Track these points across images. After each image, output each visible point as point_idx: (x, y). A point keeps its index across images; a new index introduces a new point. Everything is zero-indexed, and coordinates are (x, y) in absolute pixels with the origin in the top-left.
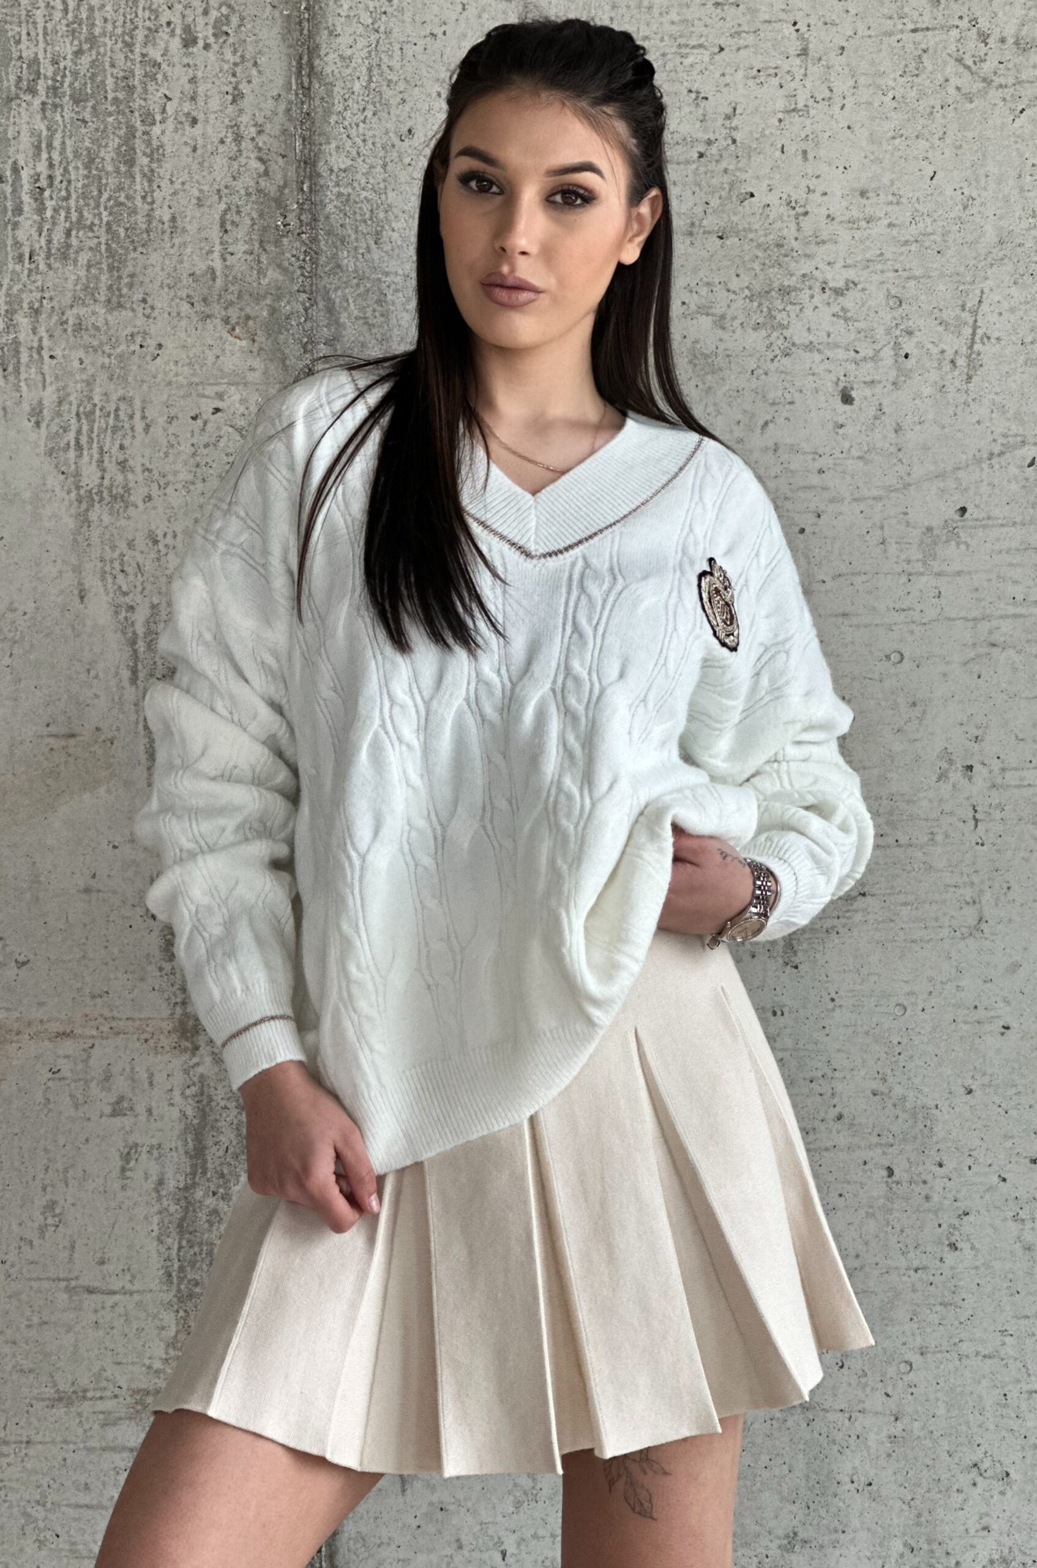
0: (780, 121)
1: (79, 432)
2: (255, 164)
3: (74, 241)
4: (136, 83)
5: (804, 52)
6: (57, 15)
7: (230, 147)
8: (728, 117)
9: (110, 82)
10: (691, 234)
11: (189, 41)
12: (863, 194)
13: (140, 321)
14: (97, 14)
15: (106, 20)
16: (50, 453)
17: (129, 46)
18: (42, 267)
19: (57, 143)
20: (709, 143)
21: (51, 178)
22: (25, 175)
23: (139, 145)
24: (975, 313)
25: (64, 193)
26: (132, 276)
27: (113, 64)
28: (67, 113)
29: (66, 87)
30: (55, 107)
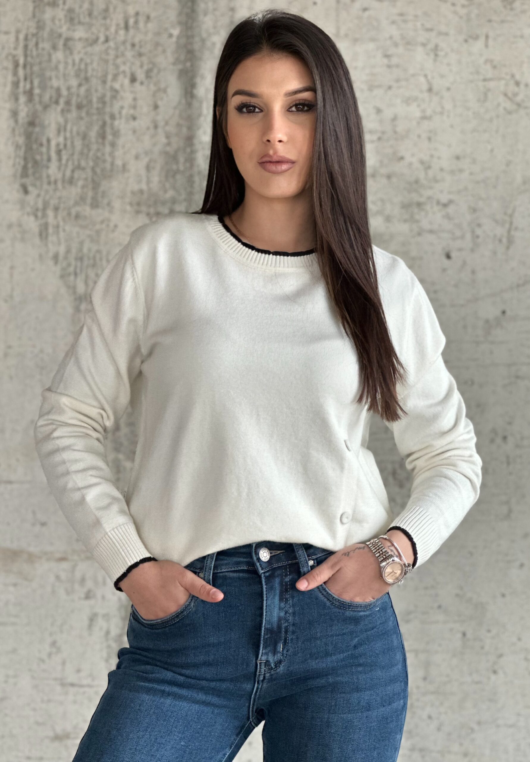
0: (418, 123)
1: (76, 267)
2: (164, 140)
3: (76, 175)
4: (107, 99)
5: (430, 90)
6: (70, 67)
7: (152, 131)
8: (393, 120)
9: (95, 100)
10: (375, 176)
11: (133, 80)
12: (458, 158)
13: (106, 214)
14: (90, 68)
15: (93, 70)
16: (62, 277)
17: (104, 82)
18: (60, 187)
19: (69, 127)
20: (383, 133)
21: (65, 145)
22: (53, 143)
23: (108, 130)
24: (511, 216)
25: (71, 152)
26: (104, 192)
27: (96, 91)
28: (74, 114)
29: (74, 101)
30: (69, 111)
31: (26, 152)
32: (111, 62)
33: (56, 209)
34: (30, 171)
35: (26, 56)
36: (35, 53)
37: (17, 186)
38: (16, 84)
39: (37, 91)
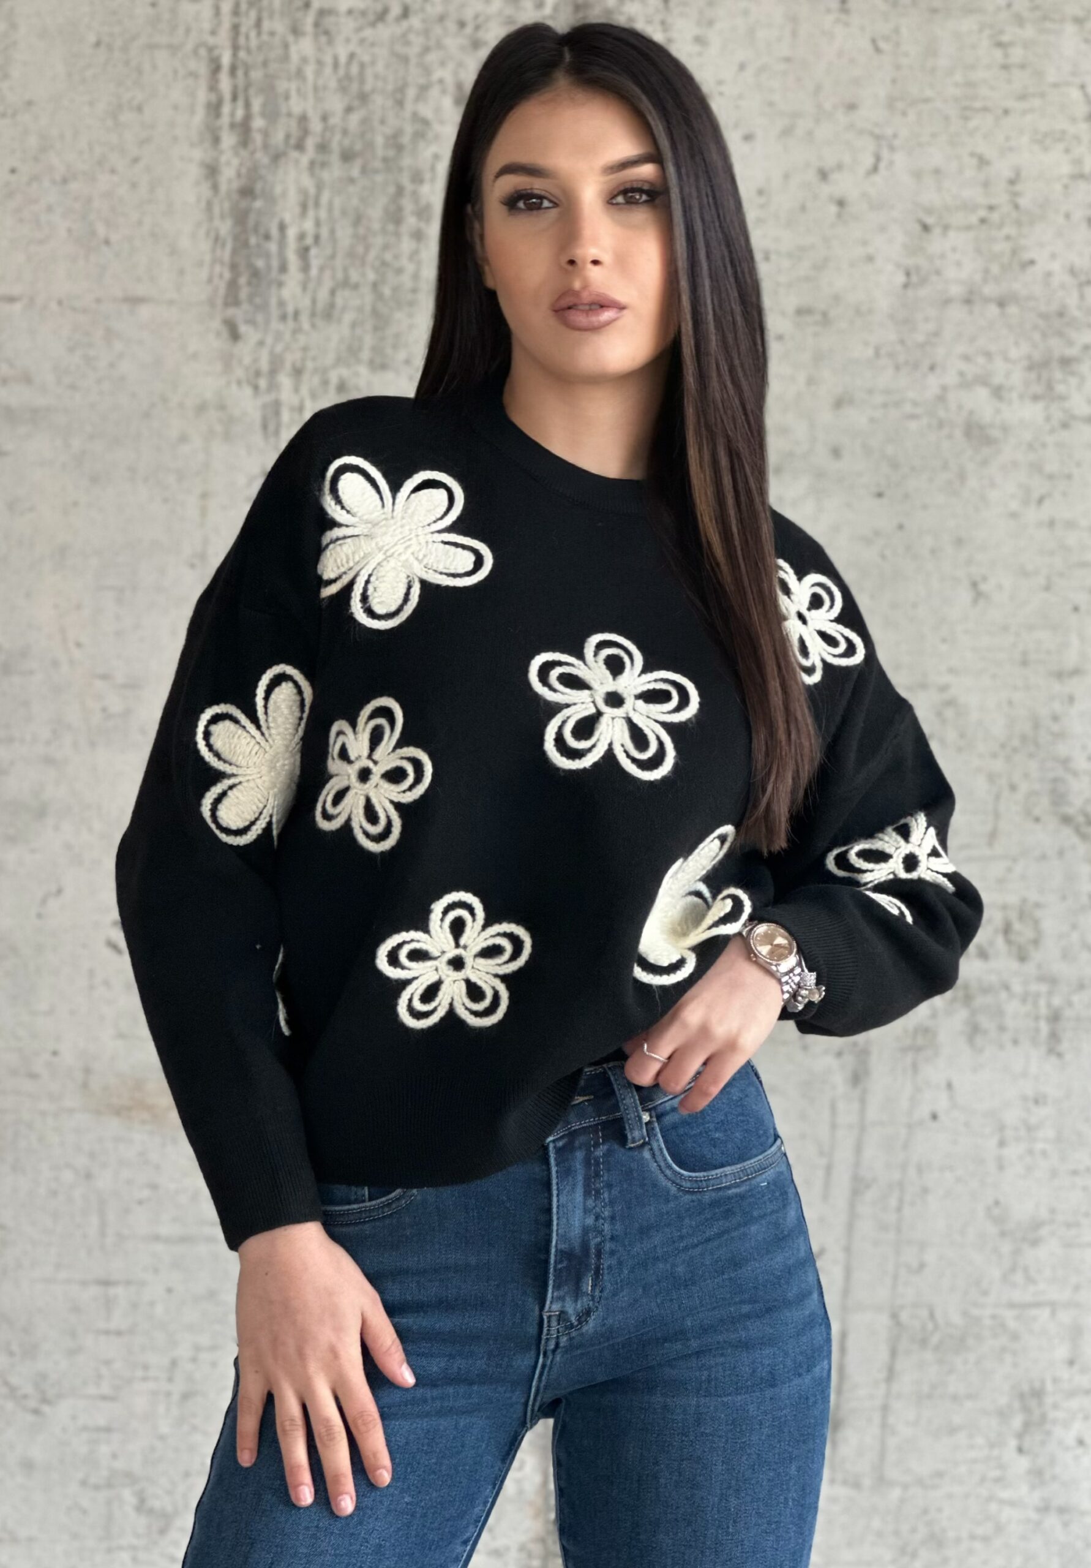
0: (1066, 187)
3: (339, 301)
4: (406, 139)
6: (328, 70)
8: (1012, 182)
9: (379, 140)
10: (968, 301)
14: (369, 73)
15: (376, 77)
17: (400, 103)
18: (306, 326)
19: (325, 199)
20: (991, 208)
21: (317, 238)
22: (292, 233)
23: (408, 205)
25: (328, 251)
27: (383, 122)
28: (335, 171)
29: (335, 145)
30: (324, 165)
31: (234, 252)
32: (413, 61)
33: (298, 372)
34: (244, 293)
35: (235, 48)
36: (254, 42)
37: (216, 324)
38: (215, 109)
39: (258, 123)
